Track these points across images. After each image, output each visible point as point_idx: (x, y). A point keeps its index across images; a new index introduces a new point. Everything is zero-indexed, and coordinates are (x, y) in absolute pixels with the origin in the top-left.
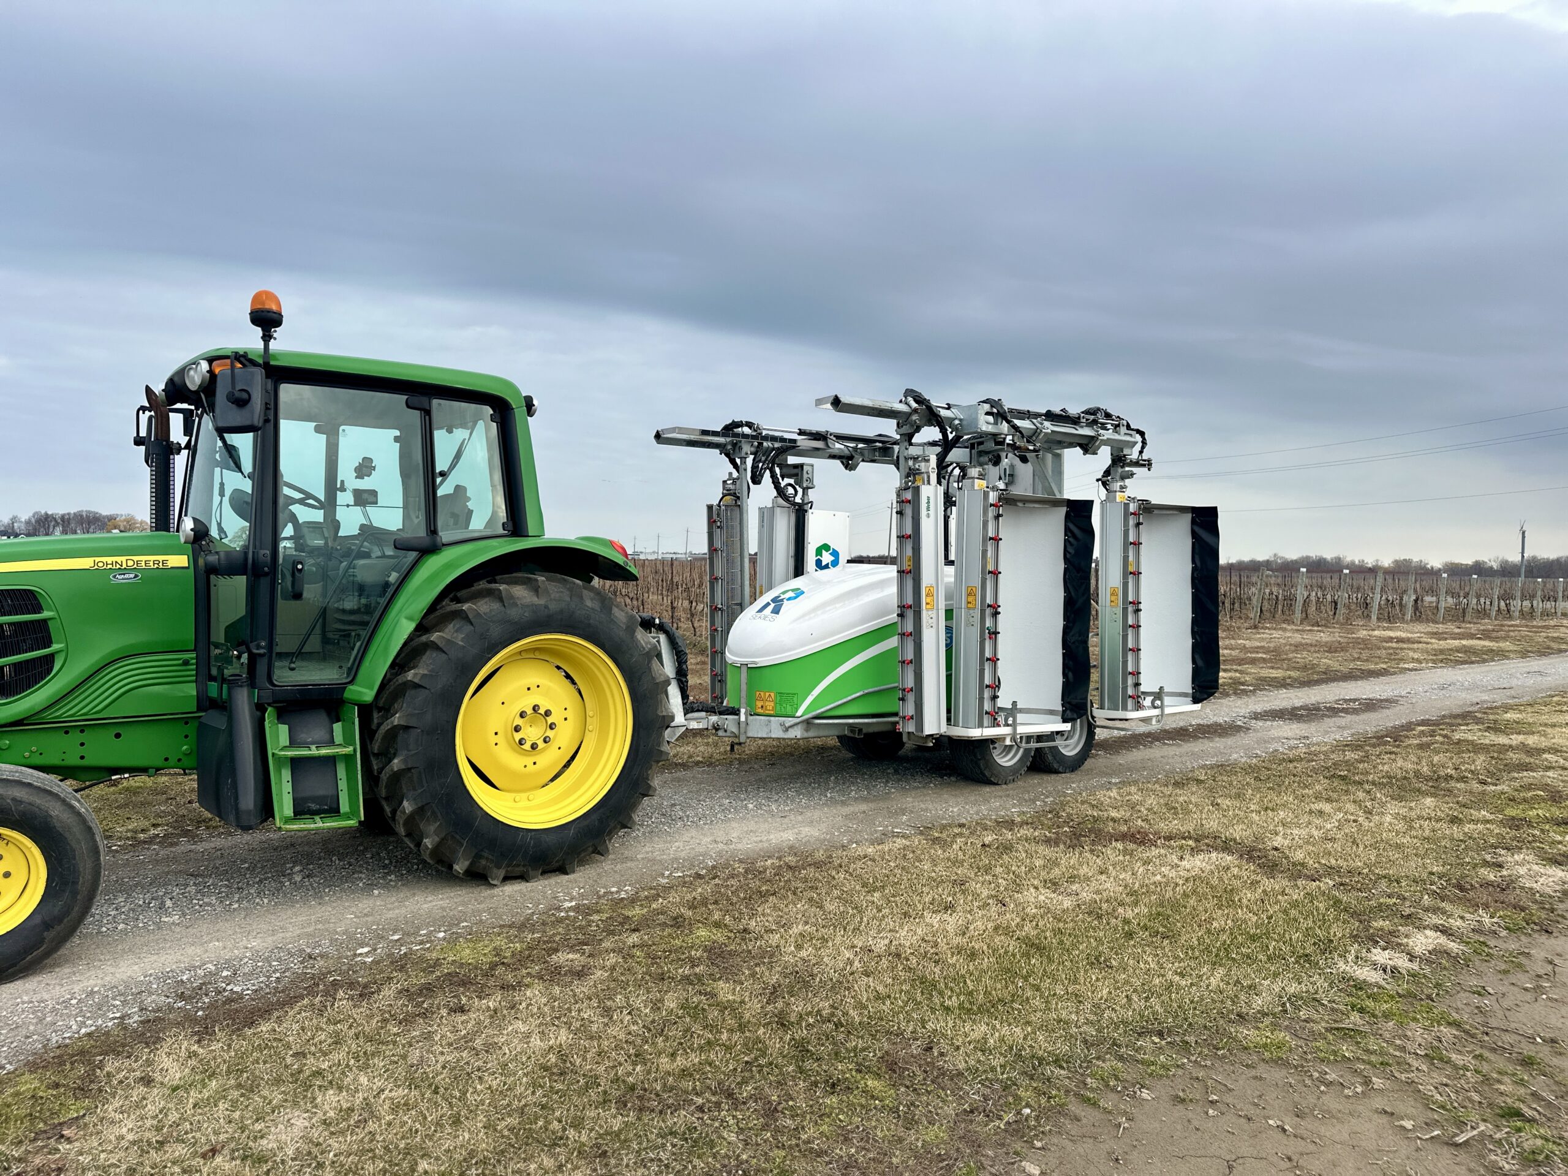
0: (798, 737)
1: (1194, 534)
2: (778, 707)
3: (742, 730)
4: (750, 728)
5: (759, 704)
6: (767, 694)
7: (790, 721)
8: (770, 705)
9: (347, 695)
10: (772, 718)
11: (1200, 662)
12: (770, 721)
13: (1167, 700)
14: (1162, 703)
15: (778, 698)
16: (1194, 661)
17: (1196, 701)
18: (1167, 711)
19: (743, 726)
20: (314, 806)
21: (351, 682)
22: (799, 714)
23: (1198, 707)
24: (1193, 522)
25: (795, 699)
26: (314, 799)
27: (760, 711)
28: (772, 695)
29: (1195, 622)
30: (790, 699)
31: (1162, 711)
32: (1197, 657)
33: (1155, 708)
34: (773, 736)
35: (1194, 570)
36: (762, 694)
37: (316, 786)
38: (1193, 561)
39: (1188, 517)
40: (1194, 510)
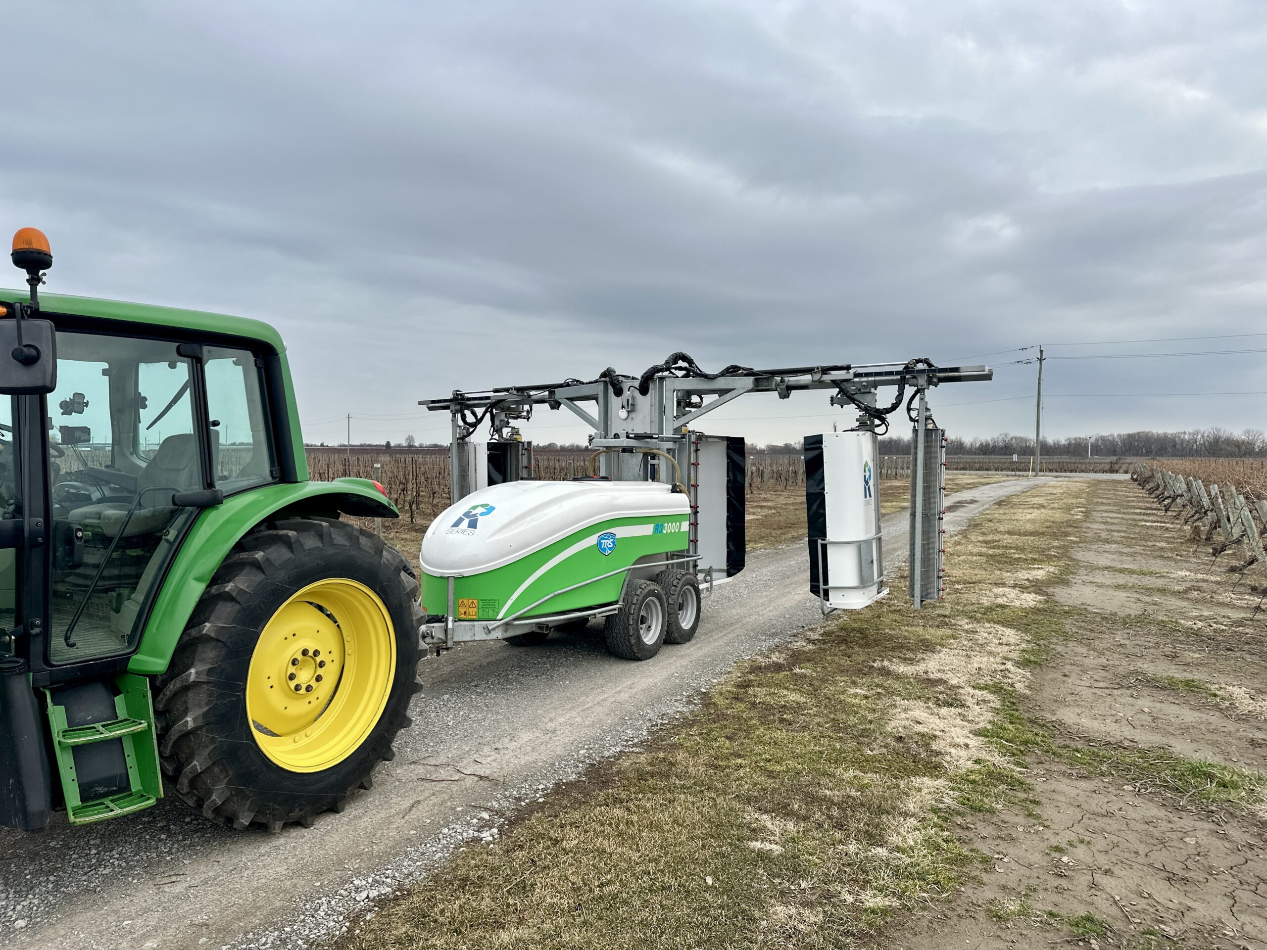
0: (500, 638)
1: (729, 457)
2: (481, 611)
3: (449, 636)
4: (455, 634)
5: (462, 610)
6: (470, 601)
7: (492, 625)
8: (472, 611)
9: (131, 665)
10: (475, 623)
11: (732, 547)
12: (474, 626)
13: (715, 575)
14: (711, 578)
15: (481, 604)
16: (728, 547)
17: (729, 575)
18: (714, 583)
19: (449, 632)
20: (101, 790)
21: (135, 652)
22: (499, 617)
23: (730, 579)
24: (728, 447)
25: (496, 604)
26: (99, 783)
27: (463, 616)
28: (475, 601)
29: (728, 518)
30: (492, 604)
31: (711, 584)
32: (730, 544)
33: (707, 582)
34: (477, 639)
35: (728, 481)
36: (465, 601)
37: (101, 768)
38: (728, 476)
39: (725, 443)
40: (728, 439)
